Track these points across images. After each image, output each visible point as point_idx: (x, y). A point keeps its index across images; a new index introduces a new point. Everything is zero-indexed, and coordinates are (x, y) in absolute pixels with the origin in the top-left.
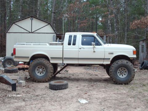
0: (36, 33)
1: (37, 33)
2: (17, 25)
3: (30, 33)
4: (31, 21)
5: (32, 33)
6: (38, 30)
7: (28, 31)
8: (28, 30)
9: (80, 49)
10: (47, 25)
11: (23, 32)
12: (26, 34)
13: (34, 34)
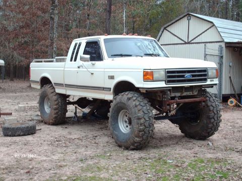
0: (193, 43)
1: (196, 43)
2: (169, 31)
3: (186, 43)
4: (188, 21)
5: (189, 43)
6: (197, 37)
7: (183, 41)
8: (183, 39)
9: (79, 67)
10: (210, 28)
11: (177, 43)
12: (181, 45)
13: (191, 45)
